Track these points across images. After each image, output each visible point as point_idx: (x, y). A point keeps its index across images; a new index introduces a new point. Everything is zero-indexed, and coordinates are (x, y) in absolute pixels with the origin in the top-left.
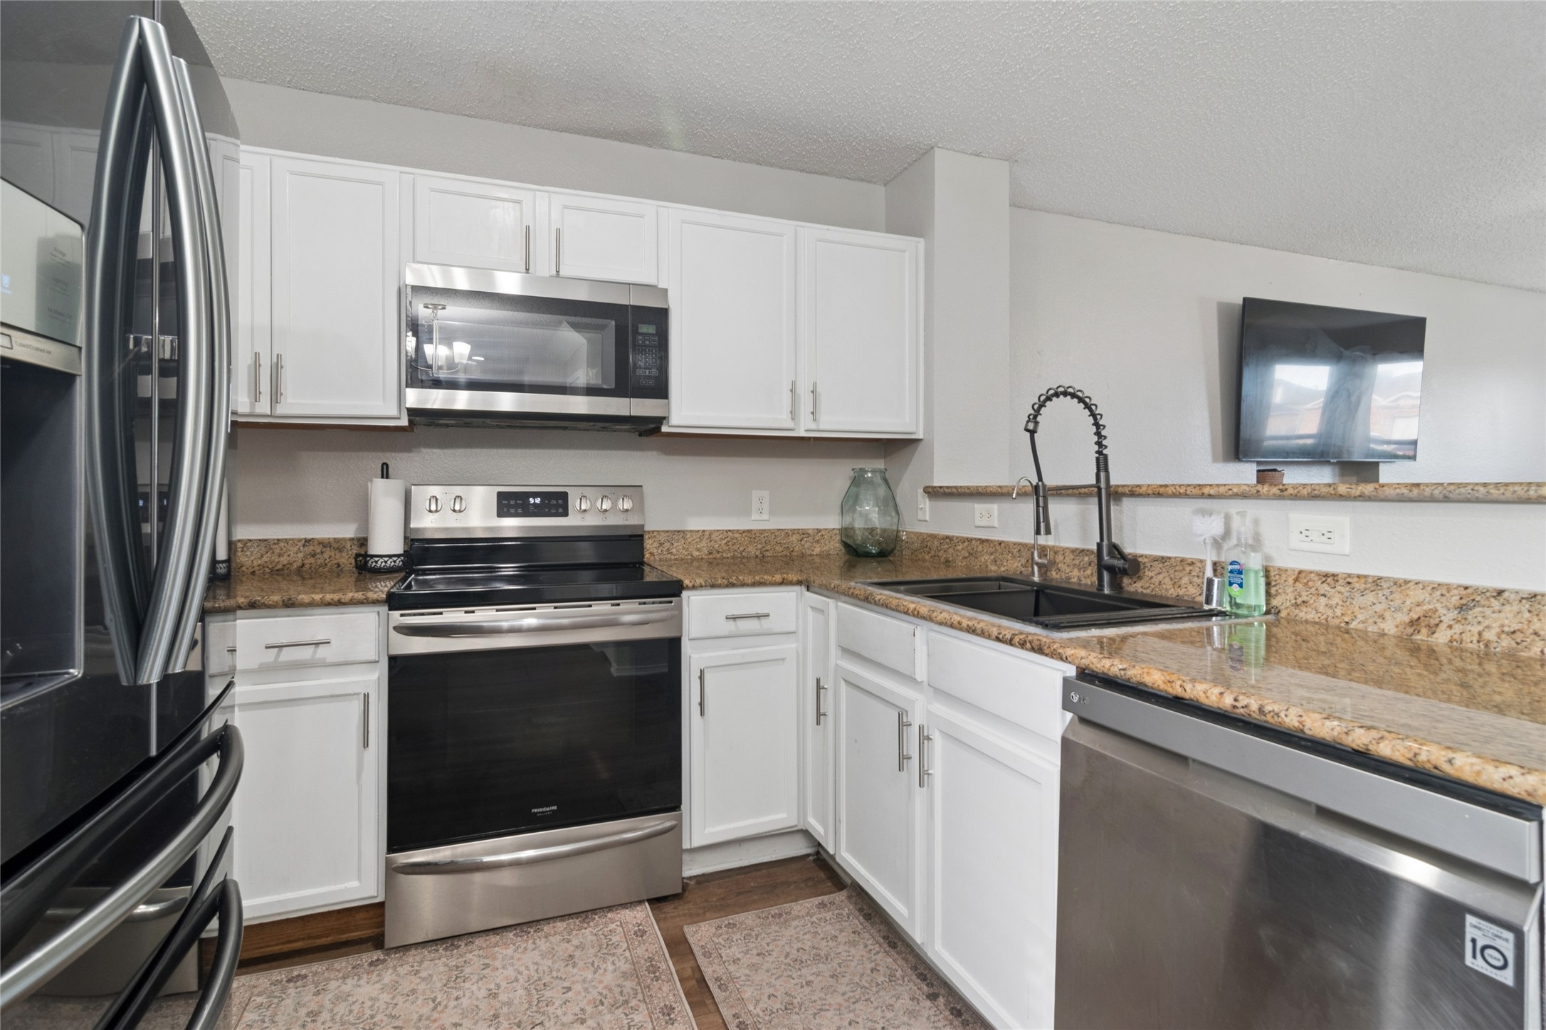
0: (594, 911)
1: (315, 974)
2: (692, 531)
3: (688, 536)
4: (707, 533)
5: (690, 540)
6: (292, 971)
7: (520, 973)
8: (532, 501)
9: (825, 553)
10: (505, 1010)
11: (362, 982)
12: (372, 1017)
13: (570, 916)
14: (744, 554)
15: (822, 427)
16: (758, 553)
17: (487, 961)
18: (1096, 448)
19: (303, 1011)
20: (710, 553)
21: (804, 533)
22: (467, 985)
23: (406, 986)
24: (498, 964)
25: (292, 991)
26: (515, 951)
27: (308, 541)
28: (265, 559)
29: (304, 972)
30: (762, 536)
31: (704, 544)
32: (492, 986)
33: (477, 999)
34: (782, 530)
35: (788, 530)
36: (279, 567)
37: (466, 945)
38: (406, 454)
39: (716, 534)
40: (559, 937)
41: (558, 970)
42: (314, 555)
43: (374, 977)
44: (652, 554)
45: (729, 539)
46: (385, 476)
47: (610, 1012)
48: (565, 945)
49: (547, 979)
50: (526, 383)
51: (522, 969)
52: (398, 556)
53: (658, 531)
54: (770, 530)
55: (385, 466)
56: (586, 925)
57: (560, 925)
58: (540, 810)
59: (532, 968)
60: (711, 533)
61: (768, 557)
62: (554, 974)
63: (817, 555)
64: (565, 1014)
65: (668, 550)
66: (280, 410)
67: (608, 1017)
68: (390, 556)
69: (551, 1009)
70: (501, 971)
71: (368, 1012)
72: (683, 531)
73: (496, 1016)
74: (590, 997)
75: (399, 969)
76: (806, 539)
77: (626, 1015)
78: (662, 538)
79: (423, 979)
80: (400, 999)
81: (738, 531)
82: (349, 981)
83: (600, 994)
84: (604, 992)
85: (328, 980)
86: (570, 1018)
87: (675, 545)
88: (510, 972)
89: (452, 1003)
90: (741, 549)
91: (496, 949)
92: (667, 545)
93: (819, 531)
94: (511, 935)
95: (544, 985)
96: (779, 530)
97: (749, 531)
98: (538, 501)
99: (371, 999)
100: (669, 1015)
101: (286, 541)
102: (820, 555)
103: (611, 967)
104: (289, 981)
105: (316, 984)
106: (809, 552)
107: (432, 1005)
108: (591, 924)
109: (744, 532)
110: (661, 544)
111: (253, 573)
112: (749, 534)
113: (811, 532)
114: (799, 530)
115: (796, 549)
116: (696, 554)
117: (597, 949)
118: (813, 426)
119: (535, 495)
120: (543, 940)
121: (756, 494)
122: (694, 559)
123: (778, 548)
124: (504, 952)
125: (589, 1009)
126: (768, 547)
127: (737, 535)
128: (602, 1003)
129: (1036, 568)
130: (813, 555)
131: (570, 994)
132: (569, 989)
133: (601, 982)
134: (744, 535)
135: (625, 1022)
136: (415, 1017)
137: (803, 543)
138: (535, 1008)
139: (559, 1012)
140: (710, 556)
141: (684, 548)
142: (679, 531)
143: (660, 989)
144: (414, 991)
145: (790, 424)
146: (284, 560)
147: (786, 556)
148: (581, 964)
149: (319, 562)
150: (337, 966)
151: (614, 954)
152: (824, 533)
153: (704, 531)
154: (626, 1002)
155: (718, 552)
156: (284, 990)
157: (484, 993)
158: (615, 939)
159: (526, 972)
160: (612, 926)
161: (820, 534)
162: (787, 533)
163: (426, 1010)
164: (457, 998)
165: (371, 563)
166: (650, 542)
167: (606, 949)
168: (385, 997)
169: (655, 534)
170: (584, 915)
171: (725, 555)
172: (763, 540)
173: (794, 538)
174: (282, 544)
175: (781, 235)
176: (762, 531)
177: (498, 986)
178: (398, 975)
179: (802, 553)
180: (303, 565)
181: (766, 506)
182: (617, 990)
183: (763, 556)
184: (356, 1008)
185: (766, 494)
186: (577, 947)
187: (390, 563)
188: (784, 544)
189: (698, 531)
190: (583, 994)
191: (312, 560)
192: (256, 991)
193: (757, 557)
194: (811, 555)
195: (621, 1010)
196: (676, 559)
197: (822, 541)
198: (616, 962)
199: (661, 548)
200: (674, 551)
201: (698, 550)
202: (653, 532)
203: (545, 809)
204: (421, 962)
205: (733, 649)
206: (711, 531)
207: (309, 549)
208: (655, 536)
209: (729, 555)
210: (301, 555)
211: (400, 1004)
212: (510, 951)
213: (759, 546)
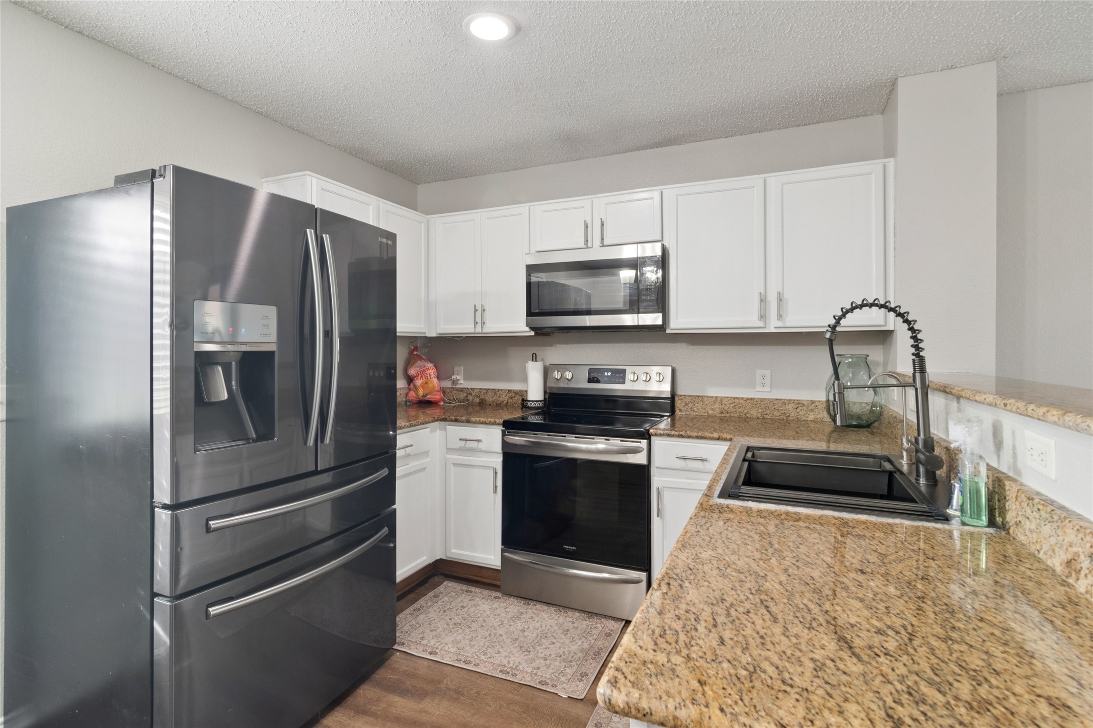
0: (597, 614)
1: (476, 592)
2: (708, 397)
3: (706, 399)
4: (719, 399)
5: (706, 403)
6: (469, 588)
7: (541, 627)
8: (606, 374)
9: (819, 420)
10: (522, 639)
11: (486, 603)
12: (478, 617)
13: (584, 612)
14: (747, 415)
15: (787, 325)
16: (759, 415)
17: (534, 616)
18: (913, 350)
19: (461, 604)
20: (722, 413)
21: (799, 404)
22: (518, 622)
23: (498, 612)
24: (537, 619)
25: (464, 595)
26: (548, 617)
27: (510, 391)
28: (494, 398)
29: (473, 590)
30: (762, 403)
31: (717, 406)
32: (526, 627)
33: (517, 629)
34: (779, 399)
35: (784, 400)
36: (499, 402)
37: (533, 605)
38: (550, 348)
39: (726, 400)
40: (571, 619)
41: (557, 633)
42: (512, 398)
43: (491, 603)
44: (680, 410)
45: (735, 404)
46: (534, 359)
47: (560, 662)
48: (570, 624)
49: (550, 635)
50: (584, 310)
51: (544, 626)
52: (541, 401)
53: (684, 395)
54: (769, 399)
55: (534, 355)
56: (588, 619)
57: (577, 614)
58: (568, 547)
59: (548, 627)
60: (722, 399)
61: (767, 419)
62: (554, 634)
63: (811, 421)
64: (542, 653)
65: (691, 408)
66: (485, 331)
67: (557, 663)
68: (537, 401)
69: (538, 648)
70: (535, 622)
71: (479, 615)
72: (702, 397)
73: (516, 639)
74: (558, 651)
75: (502, 604)
76: (801, 408)
77: (565, 667)
78: (688, 400)
79: (506, 612)
80: (492, 616)
81: (743, 398)
82: (483, 601)
83: (564, 652)
84: (566, 652)
85: (477, 596)
86: (543, 655)
87: (696, 405)
88: (538, 625)
89: (508, 626)
90: (746, 411)
91: (542, 613)
92: (691, 405)
93: (813, 402)
94: (553, 609)
95: (546, 637)
96: (777, 399)
97: (752, 399)
98: (609, 374)
99: (484, 611)
100: (583, 677)
101: (502, 390)
102: (814, 421)
103: (580, 643)
104: (466, 591)
105: (473, 596)
106: (804, 418)
107: (500, 623)
108: (591, 620)
109: (747, 399)
110: (687, 404)
111: (490, 404)
112: (752, 402)
113: (805, 403)
114: (794, 400)
115: (792, 415)
116: (711, 412)
117: (582, 632)
118: (780, 324)
119: (608, 370)
120: (564, 617)
121: (759, 372)
122: (709, 416)
123: (776, 413)
124: (544, 615)
125: (553, 656)
126: (768, 412)
127: (742, 402)
128: (560, 656)
129: (905, 454)
130: (808, 421)
131: (552, 646)
132: (554, 643)
133: (569, 647)
134: (748, 401)
135: (562, 669)
136: (491, 625)
137: (798, 410)
138: (533, 644)
139: (540, 651)
140: (721, 415)
141: (702, 408)
142: (699, 396)
143: (591, 664)
144: (499, 615)
145: (761, 324)
146: (501, 399)
147: (783, 419)
148: (568, 636)
149: (514, 401)
150: (484, 593)
151: (586, 638)
152: (818, 405)
153: (716, 397)
154: (571, 661)
155: (728, 412)
156: (463, 593)
157: (521, 628)
158: (594, 632)
159: (544, 628)
160: (599, 625)
161: (814, 405)
162: (784, 402)
163: (496, 624)
164: (510, 625)
165: (529, 404)
166: (679, 402)
167: (586, 634)
168: (488, 612)
169: (682, 397)
170: (591, 614)
171: (732, 415)
172: (763, 406)
173: (790, 407)
174: (500, 392)
175: (753, 187)
176: (762, 400)
177: (529, 628)
178: (499, 606)
179: (798, 418)
180: (508, 402)
181: (768, 381)
182: (572, 654)
183: (764, 418)
184: (476, 611)
185: (767, 373)
186: (574, 627)
187: (537, 405)
188: (782, 410)
189: (713, 397)
190: (557, 649)
191: (511, 400)
192: (455, 590)
193: (758, 418)
194: (805, 421)
195: (565, 664)
196: (697, 415)
197: (816, 410)
198: (584, 643)
199: (686, 407)
200: (695, 409)
201: (713, 410)
202: (681, 396)
203: (570, 547)
204: (511, 605)
205: (686, 479)
206: (721, 397)
207: (510, 395)
208: (682, 399)
209: (736, 415)
210: (507, 397)
211: (491, 618)
212: (545, 616)
213: (760, 411)
